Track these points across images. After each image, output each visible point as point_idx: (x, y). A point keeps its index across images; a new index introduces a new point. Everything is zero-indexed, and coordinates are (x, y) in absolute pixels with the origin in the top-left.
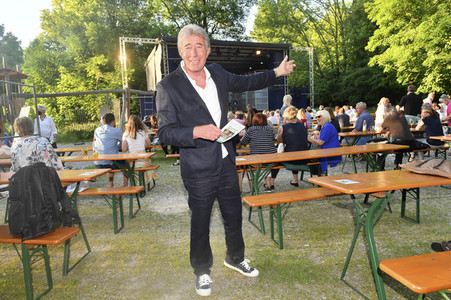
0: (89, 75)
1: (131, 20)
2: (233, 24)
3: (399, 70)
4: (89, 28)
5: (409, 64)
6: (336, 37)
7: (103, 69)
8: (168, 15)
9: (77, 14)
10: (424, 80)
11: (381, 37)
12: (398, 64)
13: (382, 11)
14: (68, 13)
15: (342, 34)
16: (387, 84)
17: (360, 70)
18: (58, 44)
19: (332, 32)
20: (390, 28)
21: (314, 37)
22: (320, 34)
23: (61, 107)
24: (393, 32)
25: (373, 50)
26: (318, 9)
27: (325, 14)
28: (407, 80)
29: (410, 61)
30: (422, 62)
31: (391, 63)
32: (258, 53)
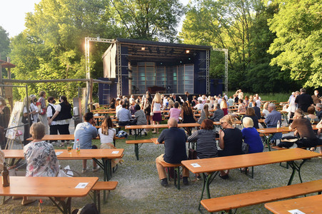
0: (62, 65)
1: (92, 23)
2: (168, 28)
3: (293, 70)
4: (62, 28)
5: (300, 66)
6: (244, 41)
7: (72, 61)
8: (121, 20)
9: (53, 17)
10: (311, 77)
11: (279, 44)
12: (292, 66)
13: (281, 25)
14: (47, 16)
15: (248, 38)
16: (282, 78)
17: (261, 65)
18: (38, 38)
19: (240, 36)
20: (286, 38)
21: (227, 39)
22: (231, 37)
23: (39, 88)
24: (288, 41)
25: (273, 53)
26: (231, 19)
27: (235, 23)
28: (298, 76)
29: (301, 64)
30: (310, 64)
31: (287, 64)
32: (188, 52)
